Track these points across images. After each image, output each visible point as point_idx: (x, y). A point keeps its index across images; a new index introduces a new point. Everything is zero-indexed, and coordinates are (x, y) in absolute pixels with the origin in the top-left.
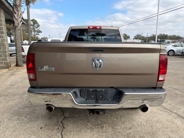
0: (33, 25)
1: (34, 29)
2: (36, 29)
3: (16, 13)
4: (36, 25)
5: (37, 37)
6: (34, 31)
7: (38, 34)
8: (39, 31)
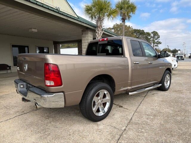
0: (154, 37)
1: (154, 41)
2: (156, 41)
3: (97, 33)
4: (156, 37)
5: (156, 48)
6: (154, 43)
7: (157, 46)
8: (159, 42)
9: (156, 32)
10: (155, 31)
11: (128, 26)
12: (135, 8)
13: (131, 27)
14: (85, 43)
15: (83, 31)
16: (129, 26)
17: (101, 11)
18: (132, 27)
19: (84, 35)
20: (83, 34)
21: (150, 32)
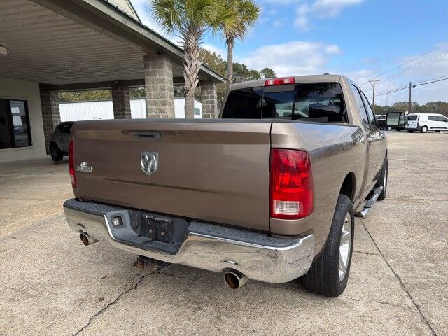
3: (187, 65)
9: (271, 71)
10: (268, 69)
11: (212, 54)
12: (257, 10)
13: (217, 56)
14: (155, 89)
15: (147, 58)
16: (214, 54)
17: (198, 9)
18: (220, 56)
19: (151, 69)
20: (146, 66)
21: (259, 70)
